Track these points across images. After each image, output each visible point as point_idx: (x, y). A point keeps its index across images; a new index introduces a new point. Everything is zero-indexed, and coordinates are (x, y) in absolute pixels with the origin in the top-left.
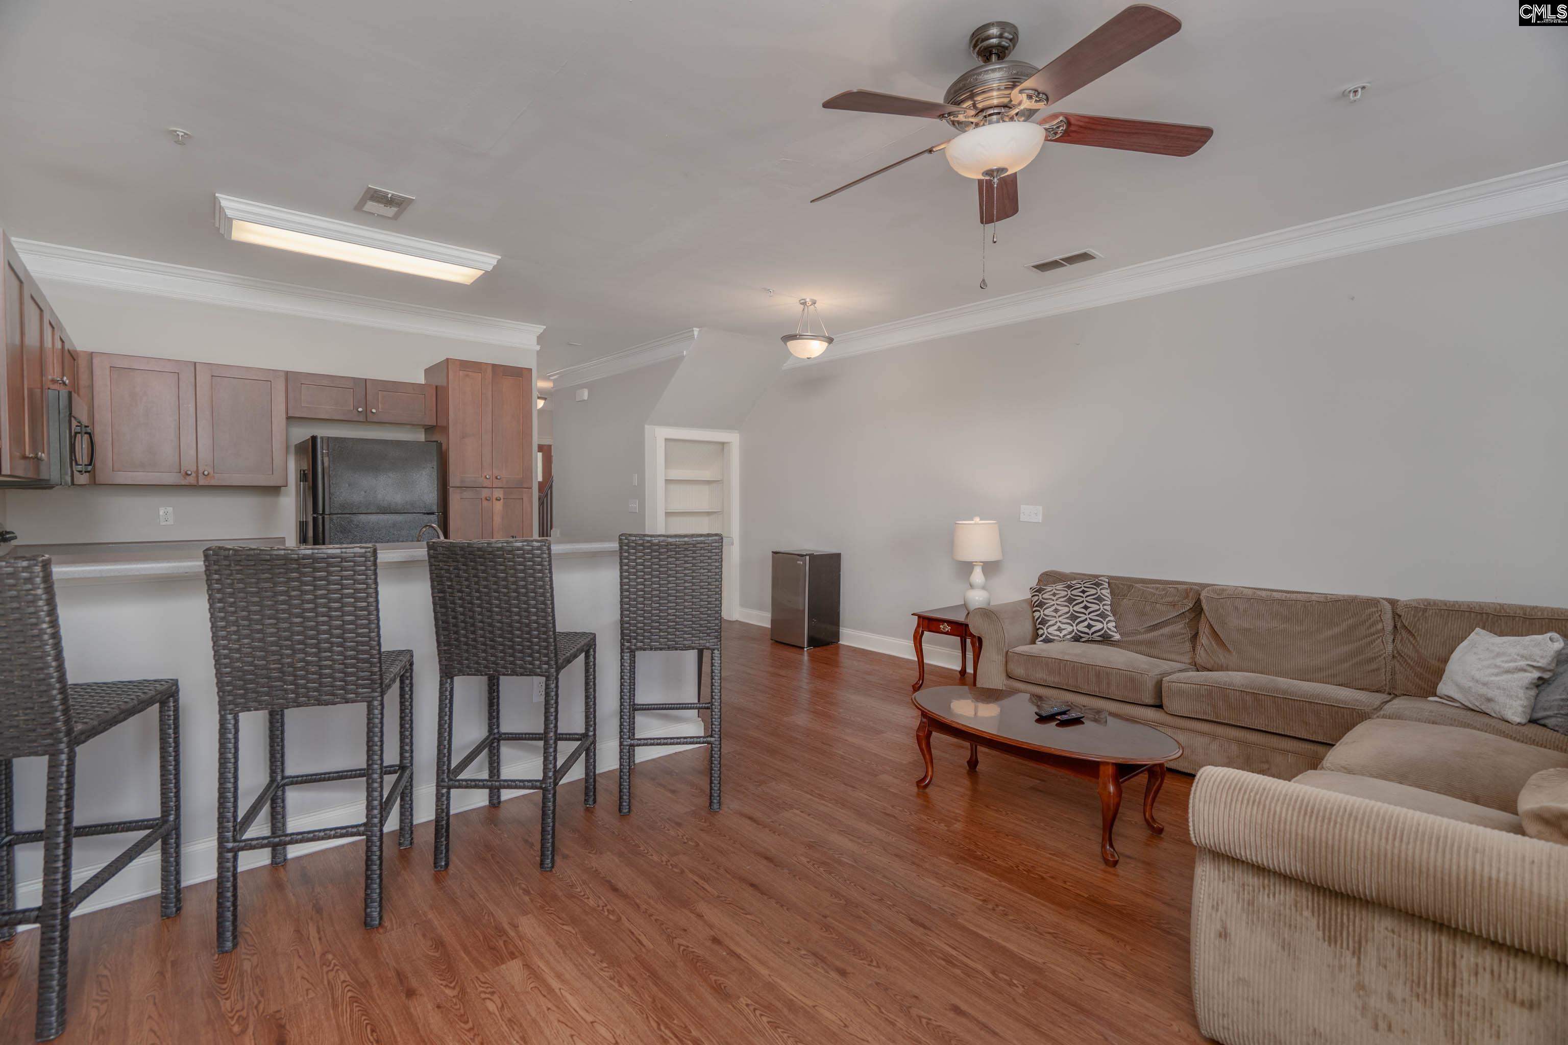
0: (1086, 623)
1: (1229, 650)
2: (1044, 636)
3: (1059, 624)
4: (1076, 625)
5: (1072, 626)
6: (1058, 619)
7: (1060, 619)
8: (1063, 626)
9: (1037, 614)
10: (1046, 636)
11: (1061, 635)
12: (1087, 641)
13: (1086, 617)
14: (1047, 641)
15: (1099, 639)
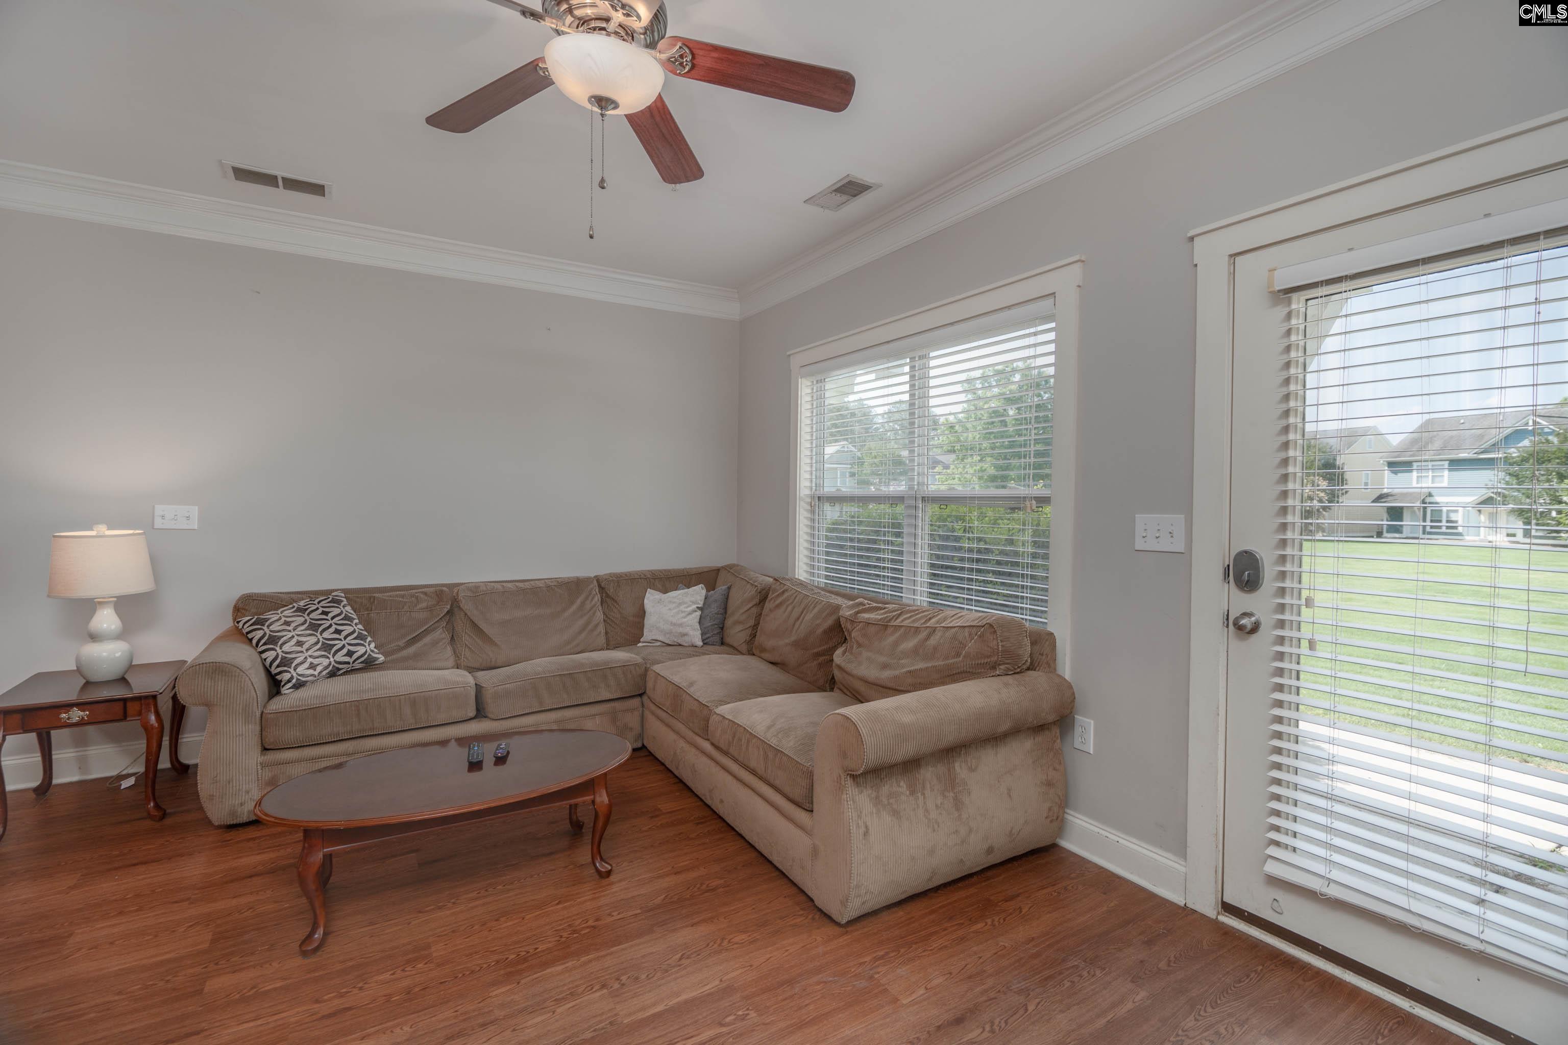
0: (345, 651)
1: (496, 645)
2: (294, 681)
3: (310, 660)
4: (334, 656)
5: (328, 658)
6: (307, 654)
7: (310, 653)
8: (316, 661)
9: (270, 655)
10: (298, 679)
11: (316, 673)
12: (347, 673)
13: (343, 643)
14: (299, 685)
15: (360, 666)
